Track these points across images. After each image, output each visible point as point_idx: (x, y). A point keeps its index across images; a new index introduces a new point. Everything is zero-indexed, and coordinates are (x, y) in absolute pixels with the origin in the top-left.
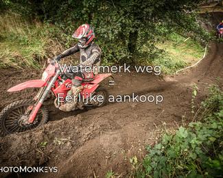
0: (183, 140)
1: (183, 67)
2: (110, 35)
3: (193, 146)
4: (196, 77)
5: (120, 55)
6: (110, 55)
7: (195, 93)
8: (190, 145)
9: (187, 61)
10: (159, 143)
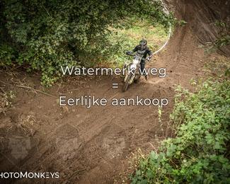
0: (156, 161)
8: (161, 163)
10: (138, 169)
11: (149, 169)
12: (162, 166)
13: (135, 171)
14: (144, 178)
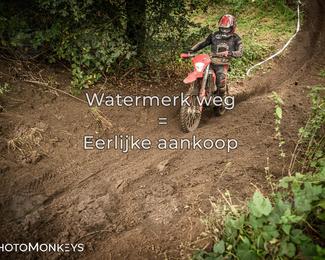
0: (265, 221)
1: (259, 59)
2: (75, 10)
3: (286, 229)
4: (290, 75)
5: (110, 53)
6: (87, 57)
7: (279, 112)
8: (279, 227)
9: (265, 45)
10: (221, 238)
11: (245, 240)
12: (282, 234)
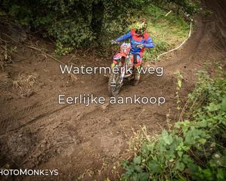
0: (168, 148)
1: (165, 50)
2: (63, 7)
3: (180, 154)
5: (80, 36)
6: (66, 36)
7: (180, 83)
8: (176, 153)
9: (170, 42)
10: (138, 154)
11: (154, 158)
12: (177, 157)
13: (133, 157)
14: (145, 170)
